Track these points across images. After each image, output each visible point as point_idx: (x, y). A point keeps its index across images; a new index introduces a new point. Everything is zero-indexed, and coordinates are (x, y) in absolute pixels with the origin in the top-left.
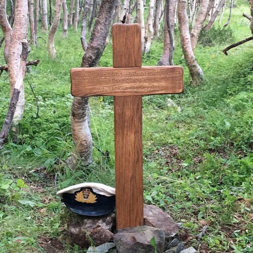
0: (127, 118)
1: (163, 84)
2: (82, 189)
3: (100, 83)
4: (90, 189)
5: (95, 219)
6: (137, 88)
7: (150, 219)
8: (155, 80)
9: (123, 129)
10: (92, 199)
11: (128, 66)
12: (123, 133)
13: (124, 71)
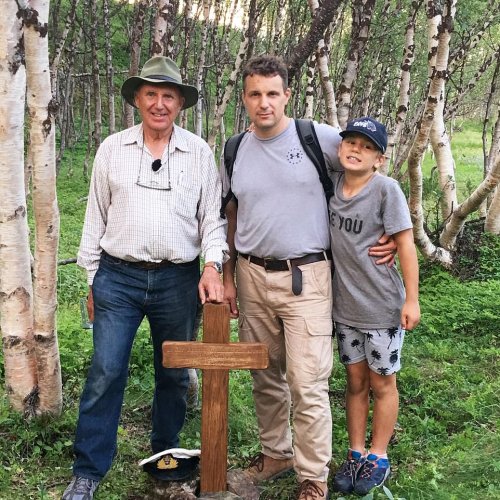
0: (213, 390)
1: (249, 360)
2: (162, 457)
3: (189, 356)
4: (170, 455)
5: (180, 482)
6: (225, 362)
7: (233, 485)
8: (242, 356)
9: (210, 400)
10: (173, 464)
11: (216, 342)
12: (209, 404)
13: (213, 347)
